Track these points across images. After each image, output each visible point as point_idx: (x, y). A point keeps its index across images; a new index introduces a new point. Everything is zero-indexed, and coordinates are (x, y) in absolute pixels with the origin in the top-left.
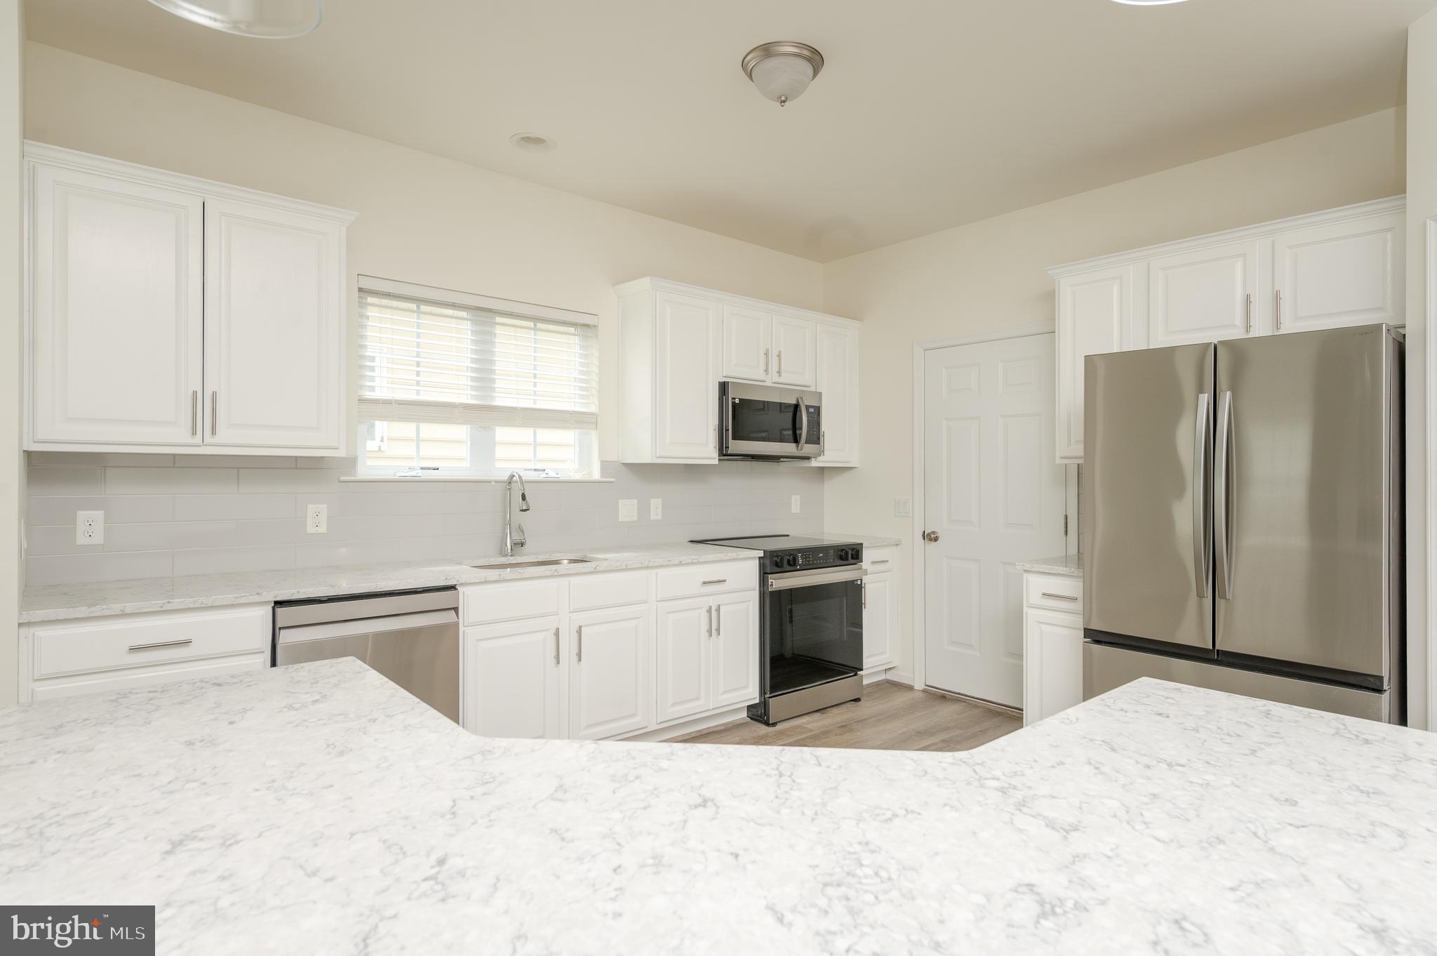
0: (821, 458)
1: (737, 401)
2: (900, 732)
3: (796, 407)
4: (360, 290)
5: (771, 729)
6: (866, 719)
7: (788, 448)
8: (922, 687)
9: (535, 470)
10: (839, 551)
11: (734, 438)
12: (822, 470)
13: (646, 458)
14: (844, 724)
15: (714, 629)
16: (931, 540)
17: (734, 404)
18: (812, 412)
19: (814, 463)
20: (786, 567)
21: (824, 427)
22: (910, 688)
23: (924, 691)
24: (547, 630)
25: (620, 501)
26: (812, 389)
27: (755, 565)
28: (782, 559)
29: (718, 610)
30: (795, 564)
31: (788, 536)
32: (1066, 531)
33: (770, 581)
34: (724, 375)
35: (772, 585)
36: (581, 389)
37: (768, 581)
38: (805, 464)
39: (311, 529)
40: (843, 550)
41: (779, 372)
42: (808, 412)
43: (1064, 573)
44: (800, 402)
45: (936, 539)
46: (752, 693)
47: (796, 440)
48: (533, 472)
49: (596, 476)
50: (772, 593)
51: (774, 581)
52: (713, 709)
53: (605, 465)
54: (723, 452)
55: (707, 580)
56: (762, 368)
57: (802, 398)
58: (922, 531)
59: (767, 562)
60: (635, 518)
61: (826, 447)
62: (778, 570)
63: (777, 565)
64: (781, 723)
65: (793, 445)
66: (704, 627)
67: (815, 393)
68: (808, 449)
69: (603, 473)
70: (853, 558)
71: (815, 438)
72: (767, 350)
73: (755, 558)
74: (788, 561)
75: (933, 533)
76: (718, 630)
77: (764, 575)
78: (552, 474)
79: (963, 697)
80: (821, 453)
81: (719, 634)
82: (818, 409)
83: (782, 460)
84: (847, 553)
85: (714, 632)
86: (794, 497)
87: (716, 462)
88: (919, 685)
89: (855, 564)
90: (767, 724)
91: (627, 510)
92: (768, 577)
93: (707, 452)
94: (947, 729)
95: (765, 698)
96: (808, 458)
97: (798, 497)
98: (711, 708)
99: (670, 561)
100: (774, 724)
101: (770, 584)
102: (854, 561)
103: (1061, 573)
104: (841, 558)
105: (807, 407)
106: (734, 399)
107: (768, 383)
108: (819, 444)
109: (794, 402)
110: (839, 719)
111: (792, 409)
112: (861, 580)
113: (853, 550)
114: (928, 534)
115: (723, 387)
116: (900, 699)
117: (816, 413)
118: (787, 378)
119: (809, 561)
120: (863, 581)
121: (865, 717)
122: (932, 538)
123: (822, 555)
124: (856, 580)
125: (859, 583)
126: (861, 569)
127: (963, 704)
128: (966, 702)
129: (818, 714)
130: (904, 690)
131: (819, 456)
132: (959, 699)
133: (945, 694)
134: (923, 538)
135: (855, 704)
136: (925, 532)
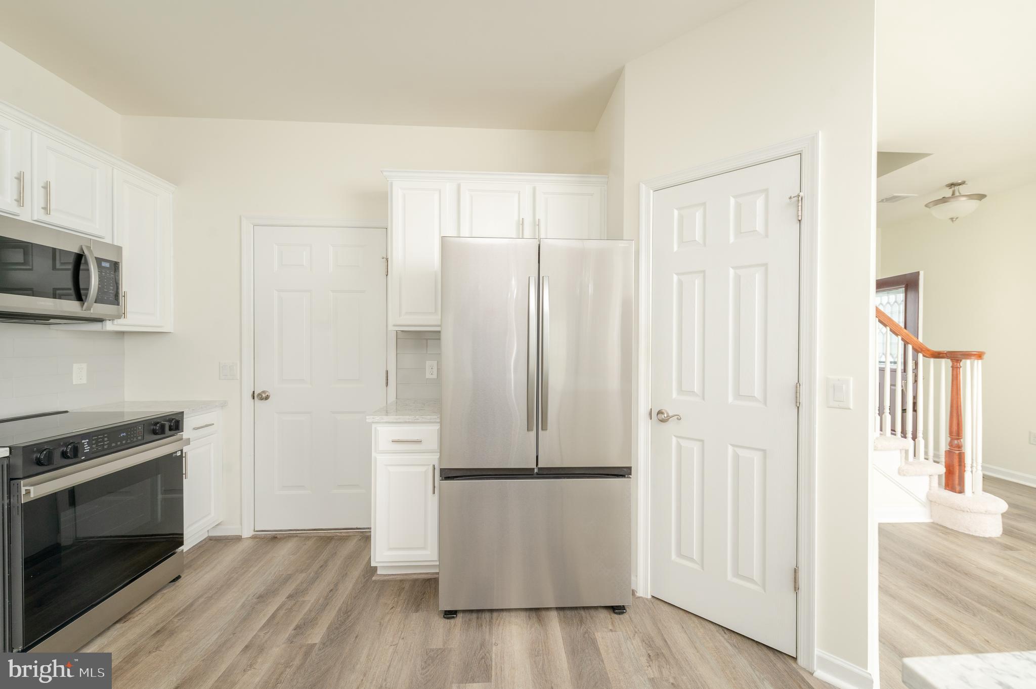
0: (117, 321)
2: (240, 604)
3: (79, 259)
6: (192, 605)
7: (70, 306)
8: (251, 534)
10: (151, 424)
12: (122, 334)
14: (161, 625)
16: (262, 399)
18: (105, 267)
19: (109, 326)
20: (59, 462)
21: (126, 285)
22: (238, 539)
23: (254, 537)
26: (107, 240)
28: (50, 454)
30: (75, 456)
31: (66, 412)
32: (387, 383)
33: (23, 488)
35: (28, 493)
37: (19, 491)
38: (96, 327)
40: (156, 424)
41: (46, 208)
42: (99, 266)
43: (410, 420)
44: (86, 252)
45: (267, 398)
47: (79, 295)
51: (31, 488)
57: (88, 247)
58: (252, 392)
59: (19, 463)
61: (129, 308)
62: (40, 469)
63: (39, 463)
65: (76, 304)
67: (113, 246)
68: (98, 309)
70: (170, 429)
71: (112, 297)
72: (23, 174)
74: (64, 453)
75: (264, 392)
77: (9, 482)
79: (295, 532)
80: (121, 315)
82: (116, 266)
84: (163, 426)
88: (247, 533)
89: (174, 435)
92: (19, 484)
94: (287, 579)
96: (100, 320)
97: (84, 366)
101: (23, 493)
102: (172, 432)
103: (408, 421)
104: (154, 432)
105: (99, 261)
107: (25, 218)
108: (118, 304)
109: (76, 250)
110: (151, 621)
111: (71, 259)
112: (182, 451)
113: (170, 421)
114: (259, 394)
116: (229, 558)
117: (112, 268)
118: (60, 219)
119: (103, 445)
120: (184, 451)
121: (191, 601)
122: (263, 397)
123: (124, 434)
124: (176, 452)
125: (179, 454)
126: (181, 439)
127: (295, 539)
128: (297, 536)
129: (118, 626)
130: (231, 543)
131: (117, 318)
132: (289, 535)
133: (276, 534)
134: (254, 399)
135: (174, 584)
136: (254, 393)
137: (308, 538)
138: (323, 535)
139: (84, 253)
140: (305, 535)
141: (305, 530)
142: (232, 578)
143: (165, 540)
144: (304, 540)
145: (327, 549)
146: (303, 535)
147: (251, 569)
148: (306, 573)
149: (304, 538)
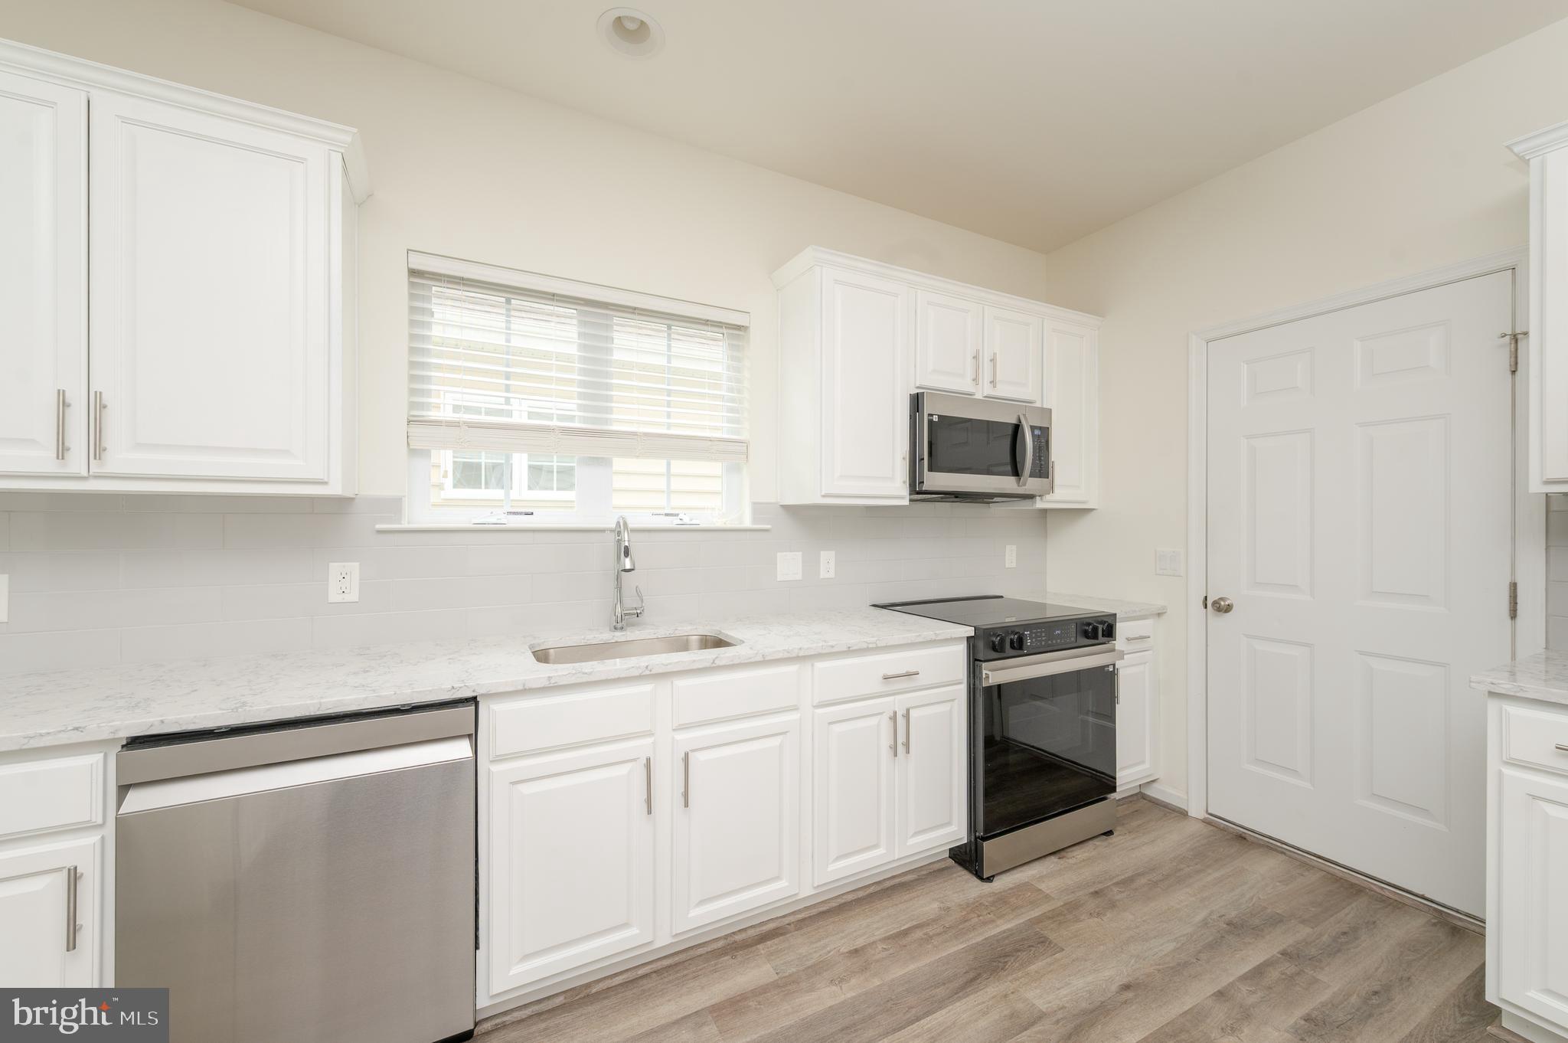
0: (1048, 497)
1: (935, 419)
3: (1017, 428)
4: (413, 273)
5: (987, 887)
6: (1131, 880)
7: (1005, 483)
8: (1202, 815)
9: (667, 515)
10: (1084, 625)
11: (931, 469)
12: (1048, 513)
13: (812, 496)
14: (1099, 887)
15: (901, 744)
16: (1219, 609)
17: (931, 422)
18: (1037, 434)
19: (1039, 504)
20: (1009, 651)
21: (1054, 456)
22: (1183, 814)
23: (1205, 821)
24: (634, 760)
25: (779, 554)
26: (1038, 405)
27: (961, 649)
28: (1002, 641)
29: (907, 716)
30: (1021, 647)
31: (1002, 597)
32: (1516, 611)
33: (984, 672)
34: (917, 385)
35: (987, 677)
36: (731, 410)
37: (981, 673)
38: (1024, 506)
39: (334, 596)
40: (1089, 624)
41: (993, 382)
42: (1033, 432)
44: (1023, 421)
45: (1228, 609)
46: (956, 831)
47: (1016, 472)
48: (663, 517)
49: (747, 523)
50: (988, 690)
51: (990, 673)
52: (898, 859)
53: (758, 509)
54: (916, 488)
55: (890, 673)
56: (970, 374)
57: (1024, 415)
58: (1202, 598)
59: (981, 644)
60: (799, 577)
61: (1056, 482)
62: (995, 655)
63: (994, 648)
64: (999, 877)
65: (1012, 479)
66: (886, 741)
67: (1042, 409)
68: (1031, 484)
69: (755, 520)
70: (1103, 635)
71: (1043, 469)
72: (978, 351)
73: (961, 638)
74: (1012, 642)
75: (1223, 600)
76: (907, 745)
77: (974, 663)
78: (686, 520)
79: (1279, 844)
80: (1049, 490)
81: (908, 752)
82: (1046, 433)
83: (995, 499)
84: (1095, 629)
85: (901, 749)
86: (1008, 547)
87: (906, 502)
88: (1196, 811)
89: (1104, 643)
90: (981, 878)
91: (789, 565)
92: (981, 666)
93: (894, 488)
94: (1276, 920)
95: (976, 838)
96: (1031, 497)
97: (1014, 547)
98: (896, 858)
99: (832, 647)
100: (989, 879)
101: (984, 676)
102: (1105, 639)
104: (1086, 635)
105: (1033, 428)
106: (930, 415)
107: (978, 396)
108: (1048, 478)
109: (1014, 421)
110: (1087, 873)
111: (1010, 431)
112: (1114, 665)
113: (1103, 623)
114: (1215, 603)
115: (916, 402)
116: (1173, 836)
117: (1043, 436)
118: (1003, 391)
119: (1041, 641)
120: (1116, 667)
121: (1130, 874)
122: (1222, 608)
123: (1059, 632)
124: (1108, 666)
125: (1111, 669)
126: (1113, 650)
127: (1282, 857)
128: (1285, 854)
129: (1053, 859)
130: (1173, 815)
131: (1046, 494)
132: (1270, 845)
133: (1245, 833)
134: (1206, 608)
135: (1106, 839)
136: (1206, 600)
137: (1305, 866)
138: (1340, 875)
139: (1020, 422)
140: (1299, 857)
141: (1298, 849)
142: (1180, 870)
143: (1090, 775)
144: (1300, 865)
145: (1353, 905)
146: (1296, 856)
147: (1210, 871)
148: (1312, 928)
149: (1298, 863)
